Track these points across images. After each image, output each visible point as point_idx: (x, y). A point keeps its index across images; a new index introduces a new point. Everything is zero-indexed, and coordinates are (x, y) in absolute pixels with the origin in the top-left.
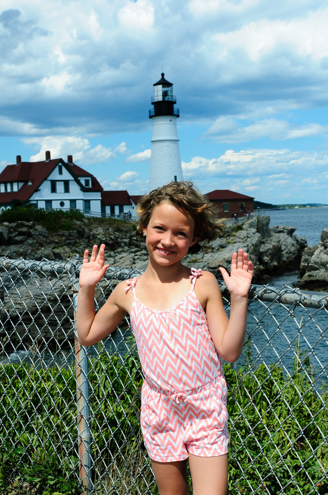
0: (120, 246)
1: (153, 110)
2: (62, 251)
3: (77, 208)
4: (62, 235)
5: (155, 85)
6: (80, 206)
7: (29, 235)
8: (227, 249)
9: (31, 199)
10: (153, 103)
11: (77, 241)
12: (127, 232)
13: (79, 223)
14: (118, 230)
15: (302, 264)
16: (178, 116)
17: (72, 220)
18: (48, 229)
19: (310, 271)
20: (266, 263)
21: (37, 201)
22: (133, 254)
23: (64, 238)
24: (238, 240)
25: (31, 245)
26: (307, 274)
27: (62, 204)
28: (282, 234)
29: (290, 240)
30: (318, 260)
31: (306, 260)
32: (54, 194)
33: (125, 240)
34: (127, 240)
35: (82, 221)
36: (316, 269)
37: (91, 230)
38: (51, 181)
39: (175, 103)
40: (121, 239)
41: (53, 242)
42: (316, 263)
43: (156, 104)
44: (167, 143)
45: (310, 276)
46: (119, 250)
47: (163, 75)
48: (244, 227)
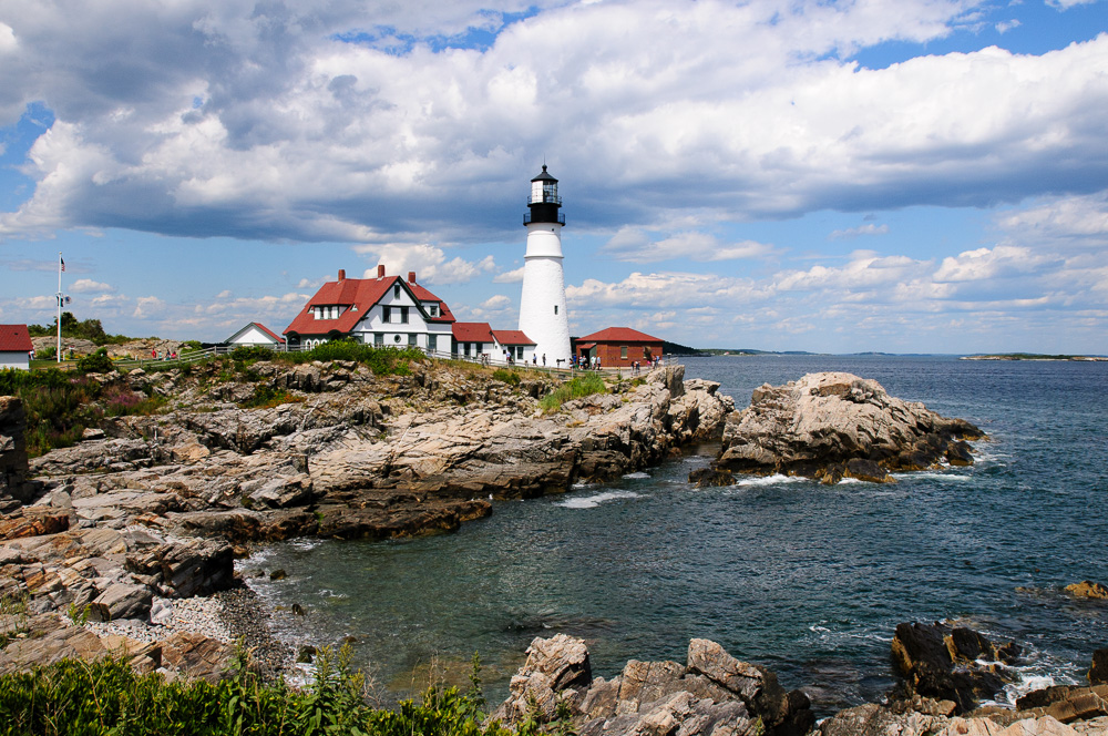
0: (474, 400)
1: (530, 215)
2: (393, 404)
3: (418, 345)
4: (394, 382)
5: (533, 181)
6: (422, 342)
7: (348, 379)
8: (621, 411)
9: (355, 330)
10: (529, 206)
11: (415, 390)
12: (483, 380)
13: (418, 365)
14: (472, 377)
15: (725, 434)
16: (563, 224)
17: (409, 361)
18: (375, 373)
19: (734, 445)
20: (676, 432)
21: (364, 332)
22: (491, 412)
23: (397, 386)
24: (638, 398)
25: (350, 393)
26: (730, 449)
27: (397, 338)
28: (699, 392)
29: (711, 400)
30: (746, 430)
31: (731, 430)
32: (386, 324)
33: (480, 392)
34: (484, 392)
35: (423, 363)
36: (743, 443)
37: (434, 376)
38: (384, 306)
39: (560, 206)
40: (476, 390)
41: (381, 391)
42: (743, 435)
43: (534, 207)
44: (547, 261)
45: (734, 452)
46: (473, 405)
47: (545, 168)
48: (647, 380)
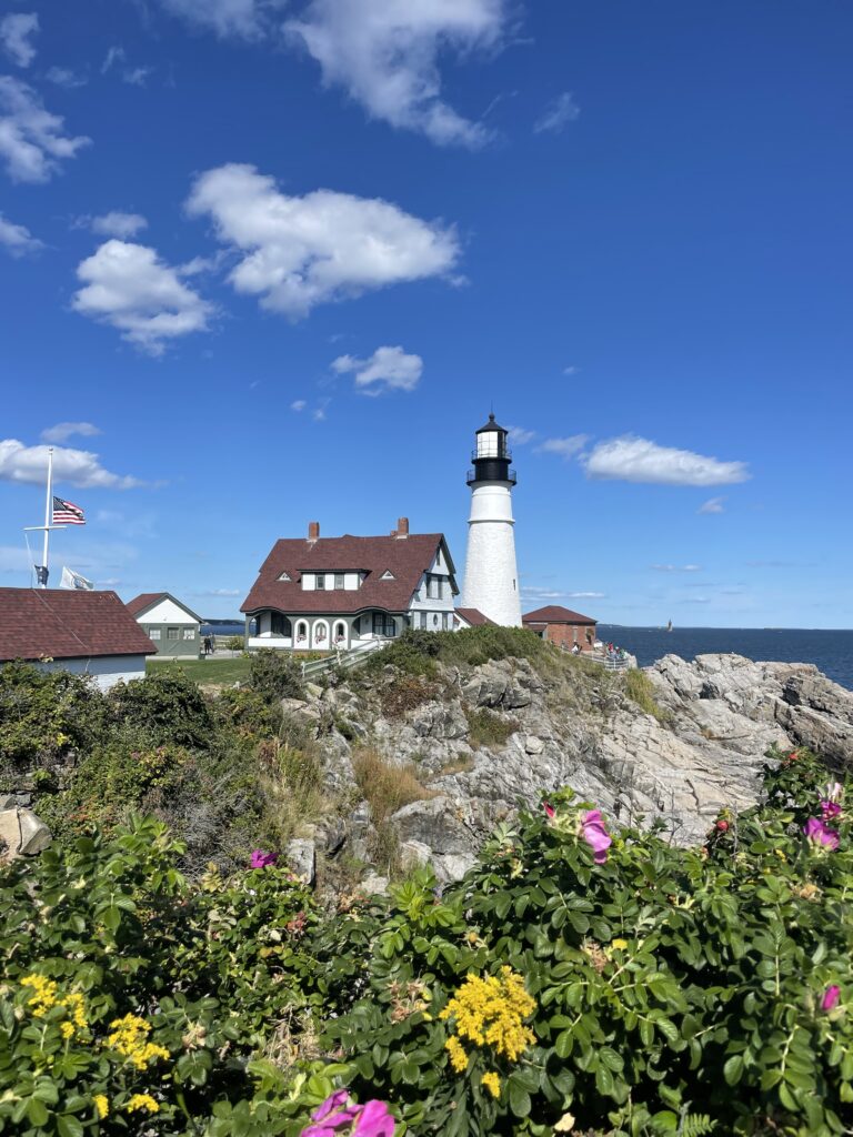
1: (473, 473)
6: (451, 623)
9: (408, 608)
16: (514, 483)
21: (414, 611)
27: (435, 619)
32: (429, 600)
38: (428, 574)
39: (510, 462)
44: (497, 524)
47: (492, 418)
